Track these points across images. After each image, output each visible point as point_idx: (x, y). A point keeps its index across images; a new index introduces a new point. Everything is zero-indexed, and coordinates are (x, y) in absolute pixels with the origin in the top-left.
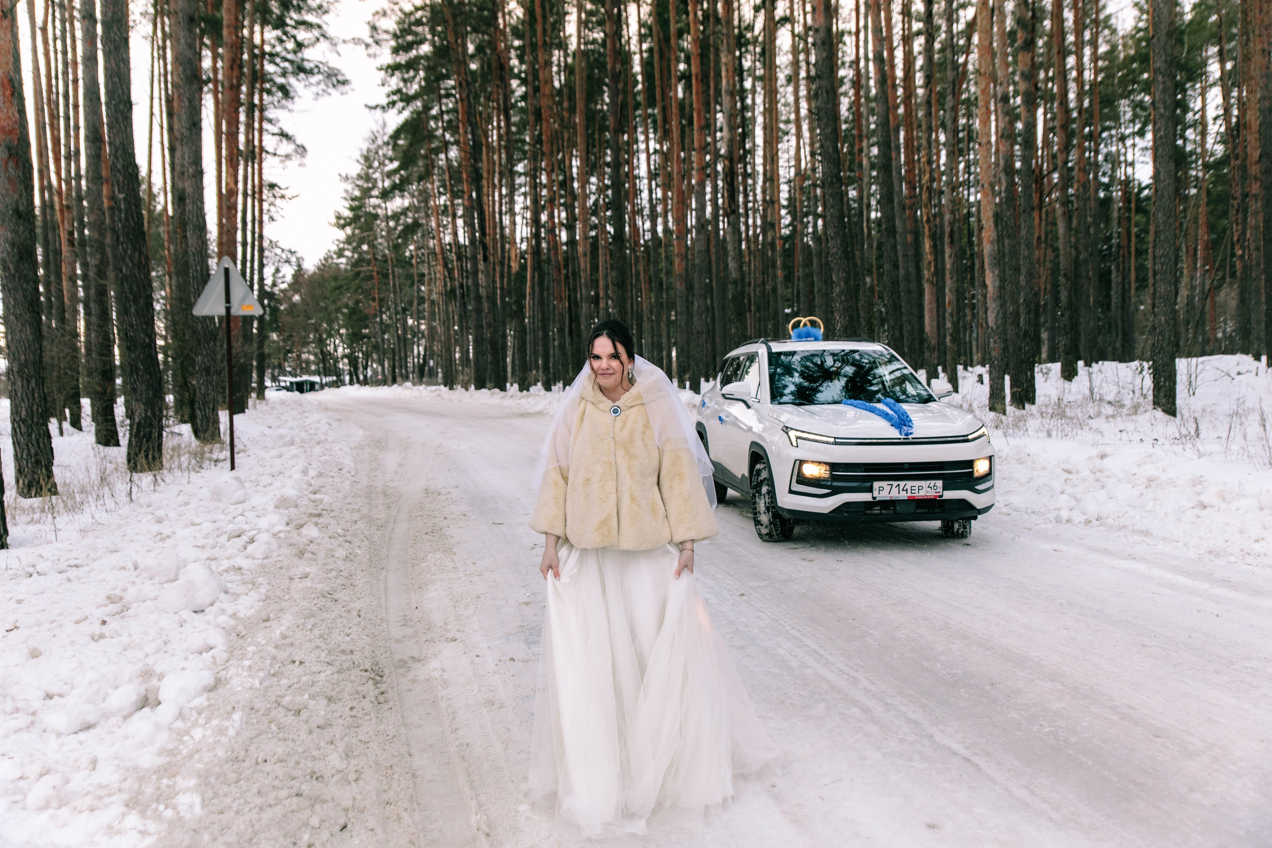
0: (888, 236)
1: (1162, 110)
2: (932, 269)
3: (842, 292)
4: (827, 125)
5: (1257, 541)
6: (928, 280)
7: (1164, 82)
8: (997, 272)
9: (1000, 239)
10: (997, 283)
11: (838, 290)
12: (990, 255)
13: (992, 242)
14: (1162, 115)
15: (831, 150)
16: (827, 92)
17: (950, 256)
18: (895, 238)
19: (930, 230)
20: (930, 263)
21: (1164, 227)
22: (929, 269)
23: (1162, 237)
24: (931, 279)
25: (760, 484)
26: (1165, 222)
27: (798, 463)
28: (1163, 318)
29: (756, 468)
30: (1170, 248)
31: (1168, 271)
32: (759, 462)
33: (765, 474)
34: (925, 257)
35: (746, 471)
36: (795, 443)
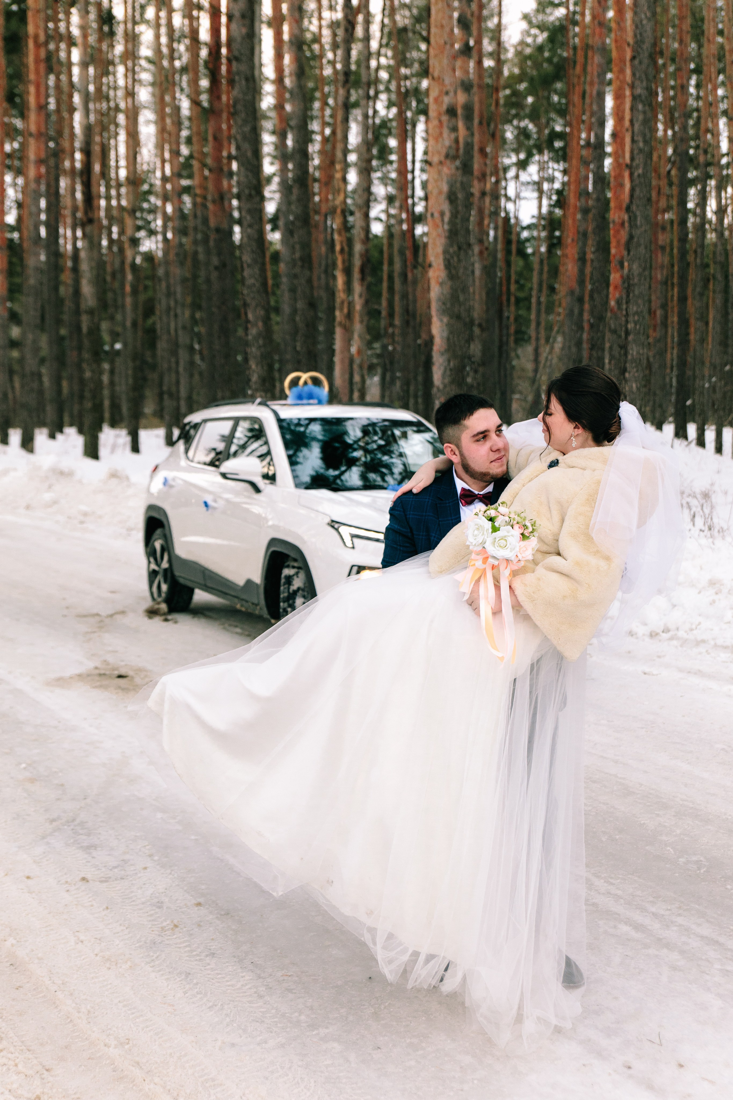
0: (302, 267)
1: (641, 145)
2: (346, 310)
3: (259, 335)
4: (245, 122)
6: (340, 324)
7: (644, 112)
8: (445, 320)
10: (445, 334)
11: (253, 331)
12: (439, 300)
13: (441, 284)
14: (641, 151)
15: (249, 154)
16: (247, 80)
17: (361, 296)
18: (311, 269)
19: (344, 262)
20: (342, 303)
21: (640, 280)
22: (341, 310)
23: (637, 292)
24: (344, 322)
25: (292, 596)
26: (640, 275)
27: (355, 569)
28: (634, 385)
29: (281, 573)
30: (644, 305)
31: (642, 331)
32: (288, 566)
33: (297, 583)
34: (337, 295)
35: (257, 576)
36: (349, 544)
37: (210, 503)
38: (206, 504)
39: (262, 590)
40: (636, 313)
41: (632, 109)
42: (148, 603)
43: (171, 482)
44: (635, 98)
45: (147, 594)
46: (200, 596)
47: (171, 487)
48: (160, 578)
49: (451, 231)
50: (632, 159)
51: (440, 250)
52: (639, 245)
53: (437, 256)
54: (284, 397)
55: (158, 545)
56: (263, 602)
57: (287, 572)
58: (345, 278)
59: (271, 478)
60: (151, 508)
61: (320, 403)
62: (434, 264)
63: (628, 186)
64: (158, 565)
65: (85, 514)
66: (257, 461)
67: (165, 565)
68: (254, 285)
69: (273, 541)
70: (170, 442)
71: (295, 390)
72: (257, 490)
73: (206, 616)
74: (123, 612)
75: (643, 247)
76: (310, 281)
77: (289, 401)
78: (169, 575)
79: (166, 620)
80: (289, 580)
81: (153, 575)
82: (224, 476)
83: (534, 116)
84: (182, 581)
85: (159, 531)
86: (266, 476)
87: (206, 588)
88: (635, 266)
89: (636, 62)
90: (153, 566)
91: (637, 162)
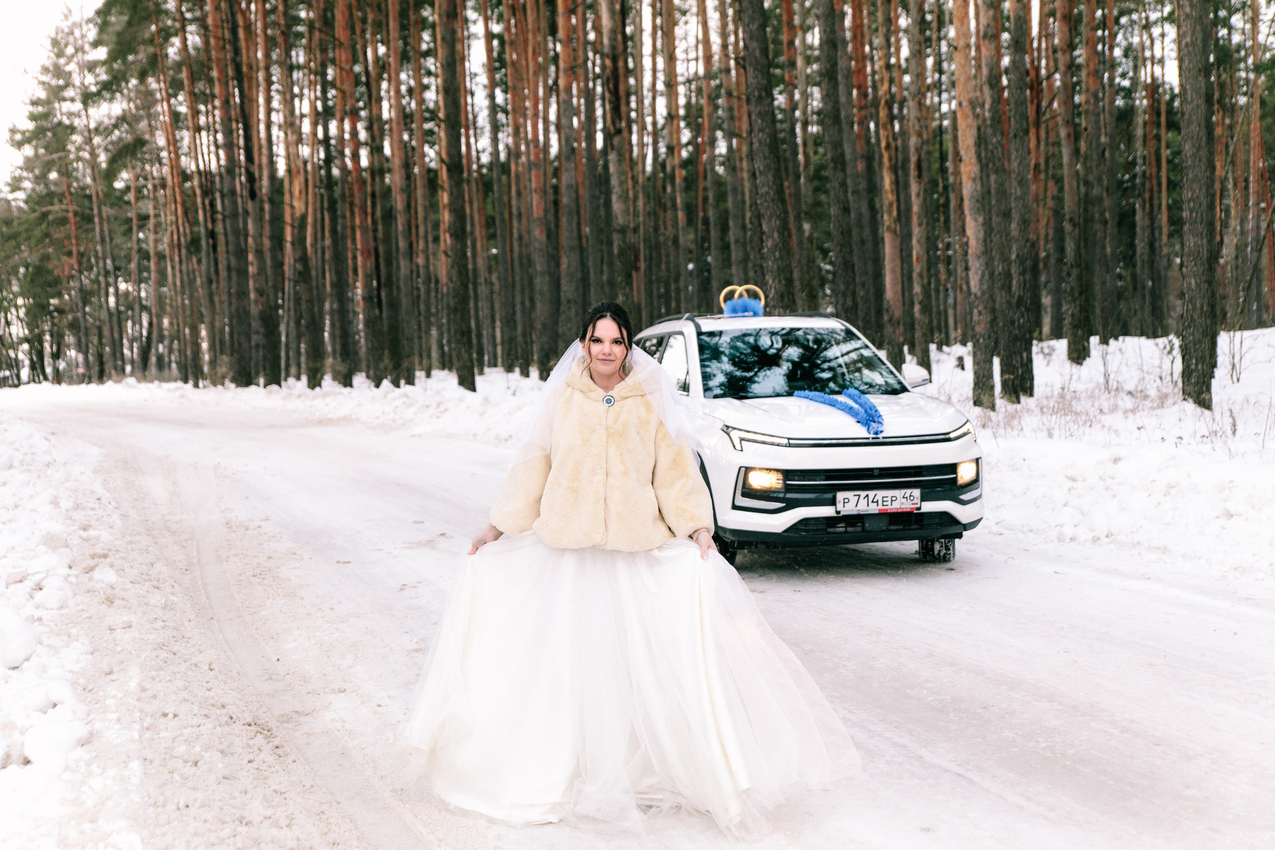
2: (895, 213)
3: (775, 246)
8: (981, 218)
9: (984, 175)
10: (981, 234)
13: (973, 180)
17: (918, 194)
18: (844, 170)
20: (891, 205)
21: (1194, 162)
22: (890, 213)
23: (1191, 176)
24: (893, 226)
26: (1194, 155)
27: (746, 470)
28: (1193, 281)
30: (1200, 190)
31: (1199, 220)
34: (884, 196)
36: (738, 447)
51: (971, 141)
58: (893, 177)
59: (686, 389)
62: (964, 158)
68: (767, 193)
75: (1195, 124)
76: (843, 184)
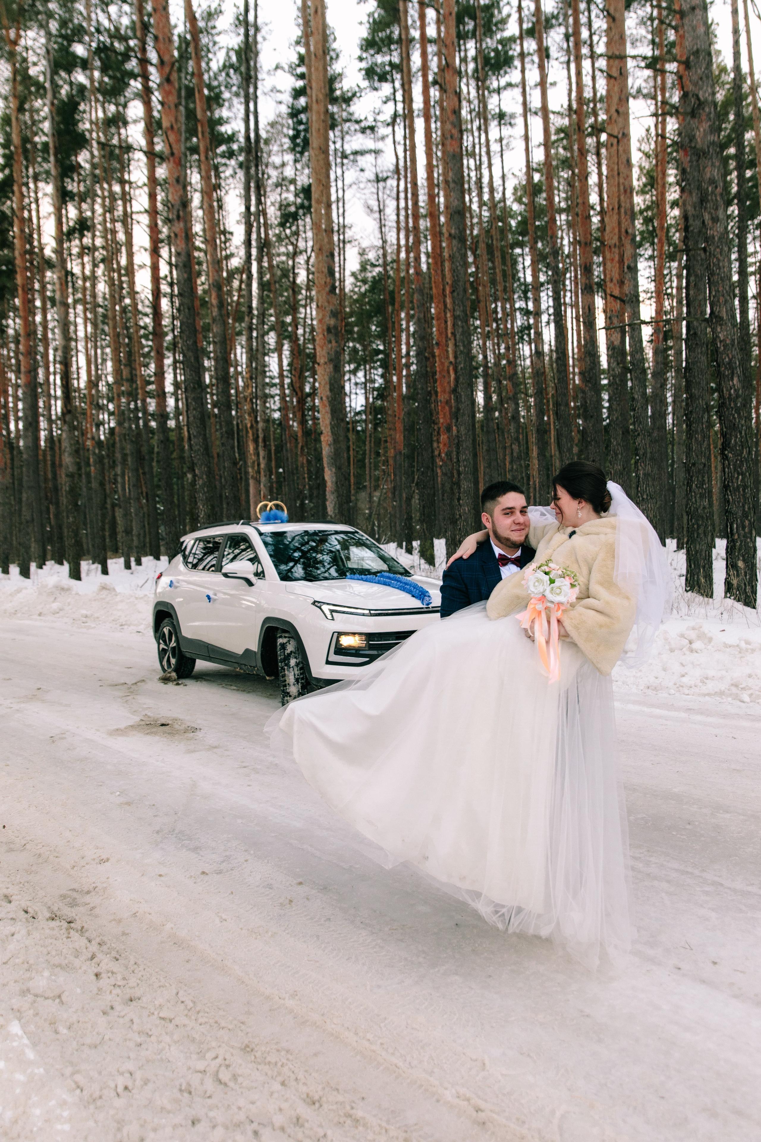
2: (255, 468)
5: (683, 676)
6: (252, 477)
9: (336, 441)
11: (201, 482)
12: (329, 456)
13: (329, 445)
17: (264, 458)
19: (252, 435)
21: (466, 438)
22: (252, 467)
24: (254, 476)
25: (287, 657)
26: (466, 434)
27: (336, 635)
29: (276, 642)
32: (281, 637)
33: (290, 648)
34: (250, 457)
35: (254, 646)
36: (329, 617)
37: (212, 596)
38: (209, 597)
39: (259, 656)
40: (465, 460)
41: (454, 325)
42: (161, 674)
43: (175, 584)
44: (455, 318)
45: (160, 667)
46: (201, 665)
47: (176, 587)
48: (169, 653)
49: (332, 410)
50: (456, 357)
51: (328, 422)
52: (464, 414)
53: (326, 427)
54: (257, 519)
55: (166, 630)
56: (259, 664)
57: (280, 641)
58: (254, 445)
59: (260, 575)
60: (158, 604)
61: (282, 522)
63: (453, 376)
64: (166, 644)
65: (86, 617)
66: (249, 563)
67: (173, 644)
69: (267, 620)
70: (128, 566)
71: (264, 514)
72: (250, 583)
73: (206, 680)
74: (143, 681)
75: (467, 416)
77: (260, 521)
78: (177, 652)
79: (178, 684)
80: (283, 646)
81: (162, 653)
82: (226, 575)
83: (361, 339)
84: (188, 655)
85: (166, 621)
86: (257, 574)
87: (208, 658)
88: (462, 429)
89: (455, 294)
90: (162, 646)
91: (459, 360)
